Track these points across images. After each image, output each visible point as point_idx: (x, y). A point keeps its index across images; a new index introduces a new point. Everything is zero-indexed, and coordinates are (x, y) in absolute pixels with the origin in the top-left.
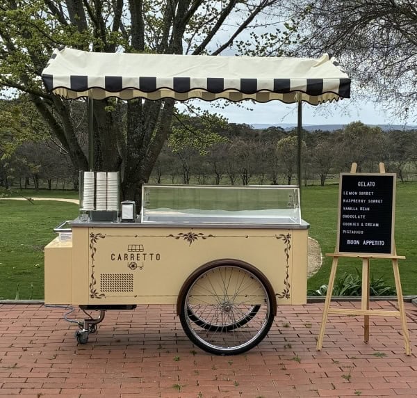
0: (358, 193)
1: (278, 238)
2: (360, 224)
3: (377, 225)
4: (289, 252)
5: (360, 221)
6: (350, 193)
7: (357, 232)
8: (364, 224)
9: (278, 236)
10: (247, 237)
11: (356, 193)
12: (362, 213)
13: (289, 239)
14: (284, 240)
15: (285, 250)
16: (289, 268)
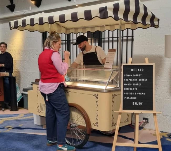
0: (133, 75)
1: (93, 96)
2: (134, 94)
3: (144, 94)
4: (98, 103)
5: (134, 91)
6: (128, 76)
7: (133, 98)
8: (137, 93)
9: (93, 94)
11: (131, 76)
12: (136, 87)
13: (98, 97)
14: (96, 97)
15: (96, 102)
16: (98, 111)
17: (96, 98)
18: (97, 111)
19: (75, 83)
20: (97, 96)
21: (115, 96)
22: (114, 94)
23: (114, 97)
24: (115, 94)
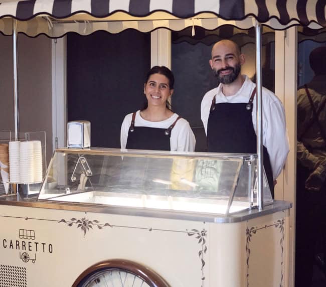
1: (190, 235)
4: (205, 256)
9: (190, 231)
10: (151, 230)
13: (204, 237)
14: (199, 237)
15: (200, 253)
16: (204, 281)
17: (200, 241)
18: (203, 279)
19: (100, 196)
20: (204, 234)
21: (252, 233)
22: (250, 229)
23: (251, 235)
24: (253, 228)
